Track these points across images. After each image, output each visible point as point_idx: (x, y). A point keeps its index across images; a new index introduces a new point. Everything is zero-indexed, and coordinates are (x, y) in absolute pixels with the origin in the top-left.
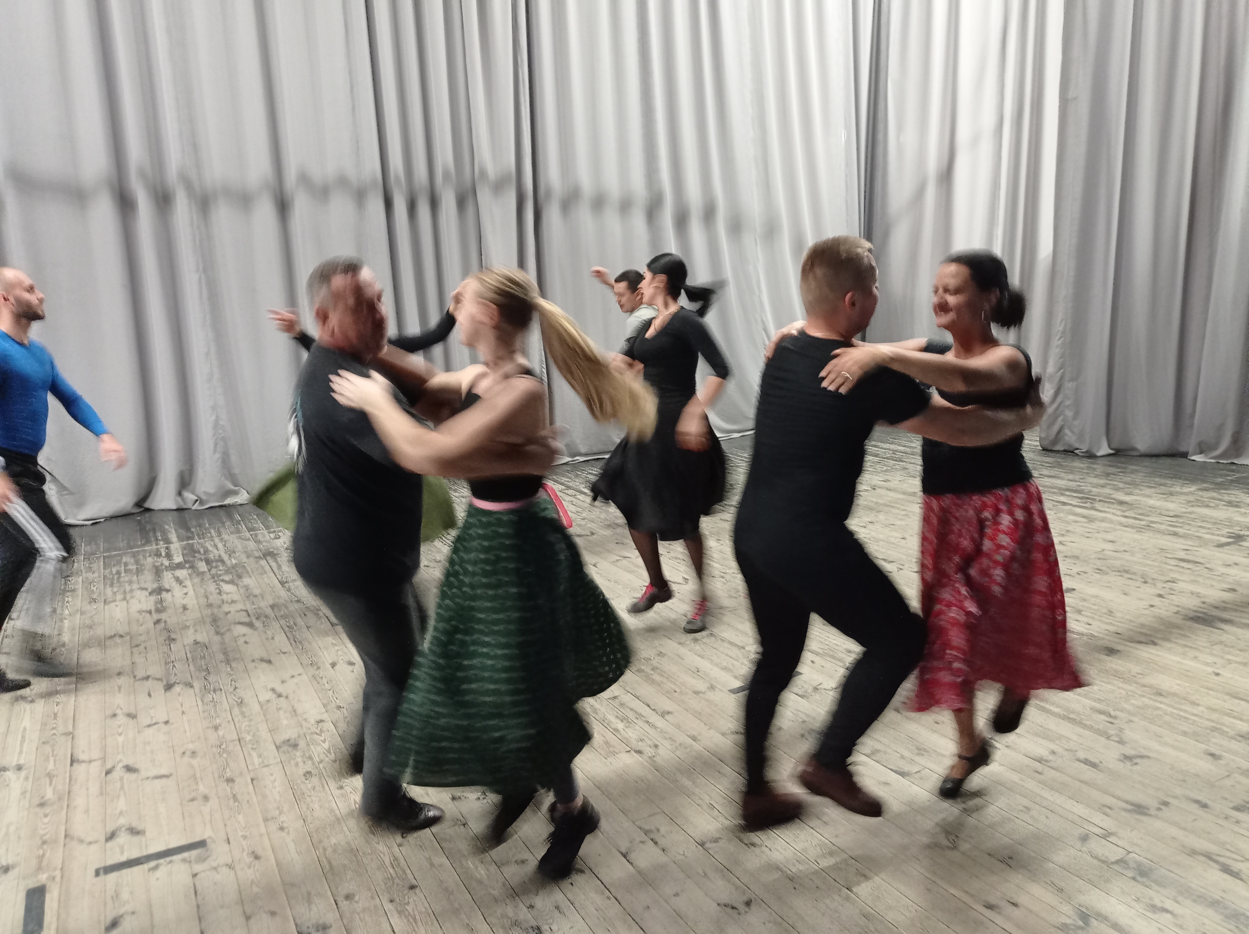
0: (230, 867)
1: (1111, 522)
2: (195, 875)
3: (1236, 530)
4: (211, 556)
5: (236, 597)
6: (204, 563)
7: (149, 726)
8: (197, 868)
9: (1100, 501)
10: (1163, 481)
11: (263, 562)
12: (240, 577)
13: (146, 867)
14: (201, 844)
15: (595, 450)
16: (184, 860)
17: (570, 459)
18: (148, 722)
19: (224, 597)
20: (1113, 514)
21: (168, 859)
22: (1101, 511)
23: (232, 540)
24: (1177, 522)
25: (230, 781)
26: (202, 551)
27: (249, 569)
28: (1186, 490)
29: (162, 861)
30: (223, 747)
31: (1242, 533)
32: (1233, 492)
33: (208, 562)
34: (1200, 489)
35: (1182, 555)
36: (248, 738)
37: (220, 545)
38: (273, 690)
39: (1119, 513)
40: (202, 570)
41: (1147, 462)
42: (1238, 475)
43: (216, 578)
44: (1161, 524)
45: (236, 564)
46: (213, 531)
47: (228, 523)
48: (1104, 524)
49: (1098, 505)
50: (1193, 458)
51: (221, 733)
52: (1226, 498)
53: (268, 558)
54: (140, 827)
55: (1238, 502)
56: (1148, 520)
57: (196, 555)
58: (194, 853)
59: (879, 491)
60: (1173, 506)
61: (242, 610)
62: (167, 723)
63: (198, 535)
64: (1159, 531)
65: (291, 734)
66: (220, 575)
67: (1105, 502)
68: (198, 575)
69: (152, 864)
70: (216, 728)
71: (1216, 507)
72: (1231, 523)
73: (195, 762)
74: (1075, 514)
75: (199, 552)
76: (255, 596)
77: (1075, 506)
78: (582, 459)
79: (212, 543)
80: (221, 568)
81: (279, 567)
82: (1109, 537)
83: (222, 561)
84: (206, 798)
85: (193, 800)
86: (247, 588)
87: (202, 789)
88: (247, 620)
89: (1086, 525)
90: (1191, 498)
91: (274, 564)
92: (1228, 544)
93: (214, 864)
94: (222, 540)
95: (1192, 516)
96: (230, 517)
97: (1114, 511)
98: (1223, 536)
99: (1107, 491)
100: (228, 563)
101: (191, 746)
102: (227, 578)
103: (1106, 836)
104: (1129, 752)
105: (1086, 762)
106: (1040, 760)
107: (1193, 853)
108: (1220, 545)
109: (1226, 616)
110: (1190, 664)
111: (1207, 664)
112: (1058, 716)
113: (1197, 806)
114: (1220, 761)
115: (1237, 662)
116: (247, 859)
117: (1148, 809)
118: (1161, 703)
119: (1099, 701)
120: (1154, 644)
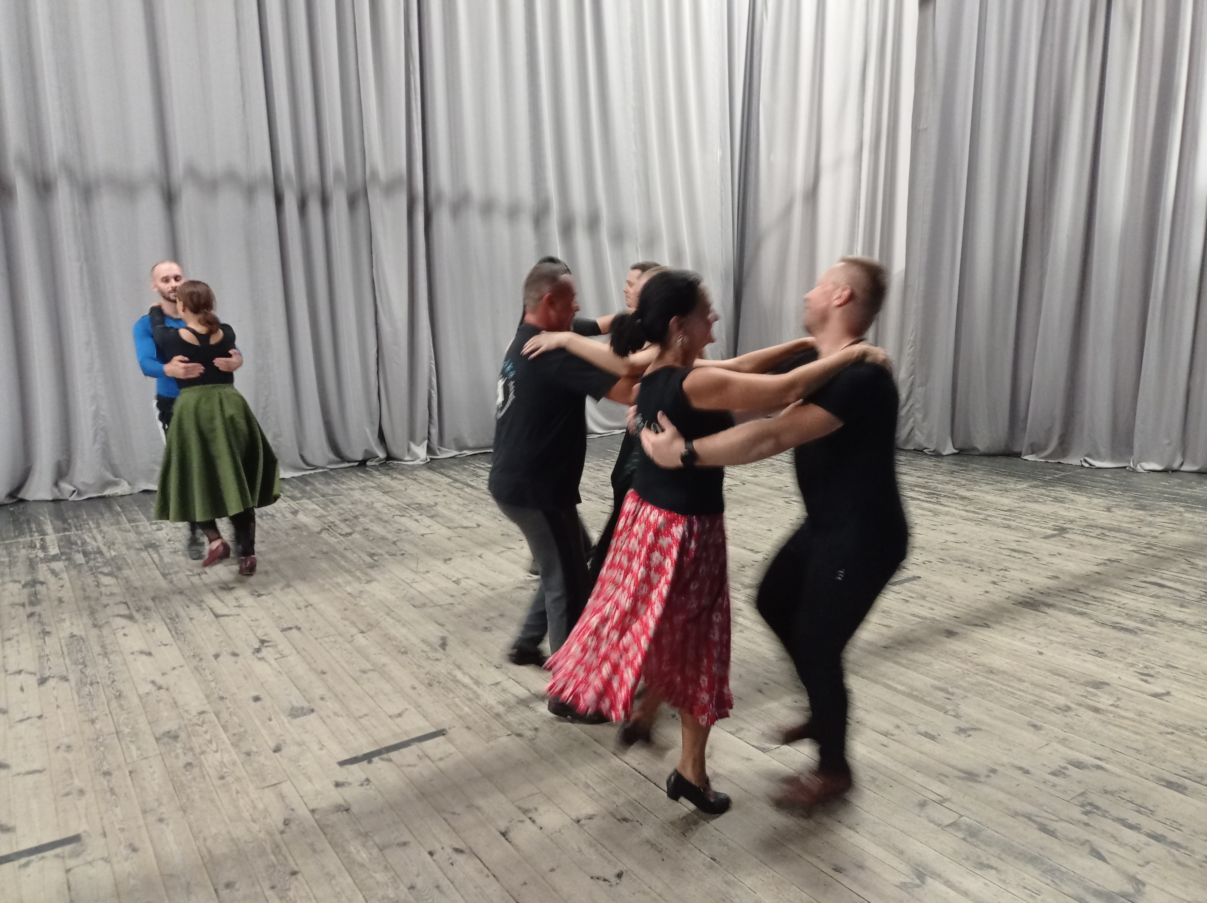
0: (106, 860)
1: (954, 515)
2: (68, 871)
3: (1060, 523)
4: (89, 548)
5: (116, 590)
6: (81, 555)
7: (21, 721)
8: (71, 863)
9: (945, 496)
10: (999, 478)
11: (144, 554)
12: (119, 569)
13: (16, 863)
14: (76, 839)
15: (482, 444)
16: (57, 856)
17: (458, 453)
18: (20, 716)
19: (103, 589)
20: (956, 508)
21: (40, 855)
22: (945, 506)
23: (111, 531)
24: (1011, 516)
25: (107, 774)
26: (79, 542)
27: (129, 561)
28: (1019, 487)
29: (33, 857)
30: (101, 740)
31: (1065, 526)
32: (1059, 489)
33: (85, 554)
34: (1031, 486)
35: (1014, 546)
36: (127, 730)
37: (99, 537)
38: (153, 682)
39: (961, 507)
40: (79, 562)
41: (986, 461)
42: (1063, 474)
43: (94, 571)
44: (996, 517)
45: (115, 556)
46: (91, 523)
47: (107, 515)
48: (948, 518)
49: (943, 500)
50: (1025, 458)
51: (98, 726)
52: (1053, 494)
53: (150, 550)
54: (11, 824)
55: (1062, 498)
56: (985, 514)
57: (73, 547)
58: (68, 848)
59: (748, 486)
60: (1007, 501)
61: (121, 603)
62: (40, 717)
63: (76, 527)
64: (995, 524)
65: (171, 726)
66: (99, 567)
67: (949, 497)
68: (75, 567)
69: (23, 860)
70: (93, 721)
71: (1043, 502)
72: (1056, 516)
73: (70, 756)
74: (923, 509)
75: (76, 544)
76: (136, 588)
77: (923, 501)
78: (469, 453)
79: (90, 535)
80: (100, 560)
81: (161, 558)
82: (952, 529)
83: (101, 553)
84: (81, 792)
85: (67, 794)
86: (127, 580)
87: (77, 783)
88: (126, 612)
89: (932, 518)
90: (1023, 494)
91: (155, 556)
92: (1053, 536)
93: (89, 859)
94: (101, 531)
95: (1024, 510)
96: (110, 508)
97: (957, 506)
98: (1049, 528)
99: (950, 487)
100: (108, 555)
101: (66, 740)
102: (106, 570)
103: (942, 801)
104: (963, 725)
105: (926, 735)
106: (886, 734)
107: (1015, 814)
108: (1047, 537)
109: (1050, 600)
110: (1018, 644)
111: (1032, 644)
112: (903, 693)
113: (1020, 772)
114: (1040, 731)
115: (1057, 642)
116: (124, 851)
117: (979, 776)
118: (992, 680)
119: (939, 679)
120: (988, 626)
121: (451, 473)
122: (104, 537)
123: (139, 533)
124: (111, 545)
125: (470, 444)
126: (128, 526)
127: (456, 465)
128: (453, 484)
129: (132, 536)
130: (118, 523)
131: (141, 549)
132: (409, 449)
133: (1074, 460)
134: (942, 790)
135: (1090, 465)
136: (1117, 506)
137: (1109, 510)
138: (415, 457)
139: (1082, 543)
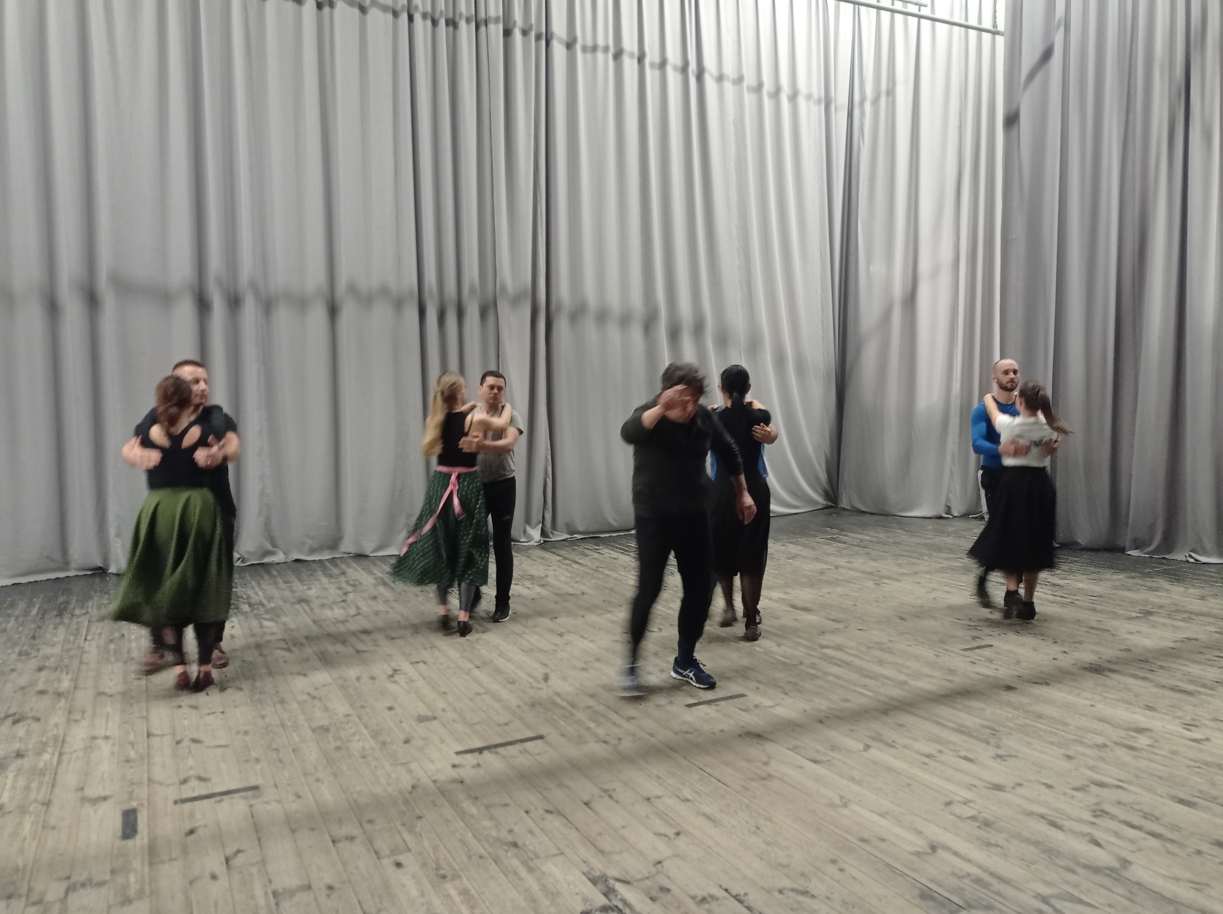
0: (279, 802)
2: (251, 806)
3: (1149, 608)
4: (253, 601)
5: (275, 630)
6: (247, 606)
7: (209, 714)
8: (253, 802)
10: (1096, 570)
11: (298, 607)
12: (278, 616)
13: (213, 800)
14: (255, 788)
16: (243, 797)
18: (208, 711)
19: (266, 630)
21: (230, 796)
23: (271, 590)
25: (277, 750)
26: (245, 597)
27: (285, 610)
28: (1115, 577)
29: (224, 797)
30: (270, 728)
31: (1152, 610)
32: (1156, 580)
33: (250, 605)
34: (1128, 577)
36: (289, 724)
37: (260, 593)
38: (309, 694)
40: (245, 610)
41: (1086, 556)
42: (1165, 567)
43: (258, 617)
45: (274, 607)
46: (253, 582)
47: (266, 577)
50: (1129, 553)
51: (267, 720)
52: (1149, 584)
53: (303, 604)
54: (206, 776)
55: (1157, 587)
57: (240, 600)
58: (250, 793)
59: (841, 570)
60: (1098, 589)
61: (281, 640)
62: (223, 712)
63: (241, 585)
65: (325, 722)
66: (262, 615)
68: (242, 614)
69: (218, 798)
70: (263, 717)
71: (1137, 591)
72: (1146, 602)
73: (247, 738)
75: (243, 598)
76: (292, 630)
79: (253, 591)
80: (262, 609)
81: (312, 610)
83: (263, 605)
84: (257, 760)
85: (247, 761)
86: (285, 624)
87: (254, 754)
88: (285, 646)
90: (1117, 583)
91: (307, 608)
92: (1138, 617)
93: (266, 800)
94: (262, 589)
96: (269, 573)
98: (1135, 612)
100: (268, 606)
101: (243, 728)
102: (267, 616)
103: (966, 802)
104: (1000, 752)
105: (966, 758)
106: (929, 756)
107: (1031, 814)
108: (1130, 619)
109: (1114, 667)
110: (1071, 698)
111: (1087, 699)
112: (952, 729)
113: (1044, 787)
114: (1073, 761)
115: (1112, 699)
116: (291, 798)
117: (1005, 787)
118: (1039, 723)
119: (988, 720)
120: (1047, 684)
121: (562, 552)
122: (264, 593)
123: (293, 591)
124: (270, 599)
125: (581, 528)
126: (283, 586)
127: (566, 546)
128: (563, 561)
129: (287, 594)
130: (276, 583)
131: (295, 603)
132: (525, 532)
133: (1179, 556)
134: (969, 795)
135: (1196, 560)
136: (1212, 596)
137: (1202, 598)
138: (530, 539)
139: (1164, 625)
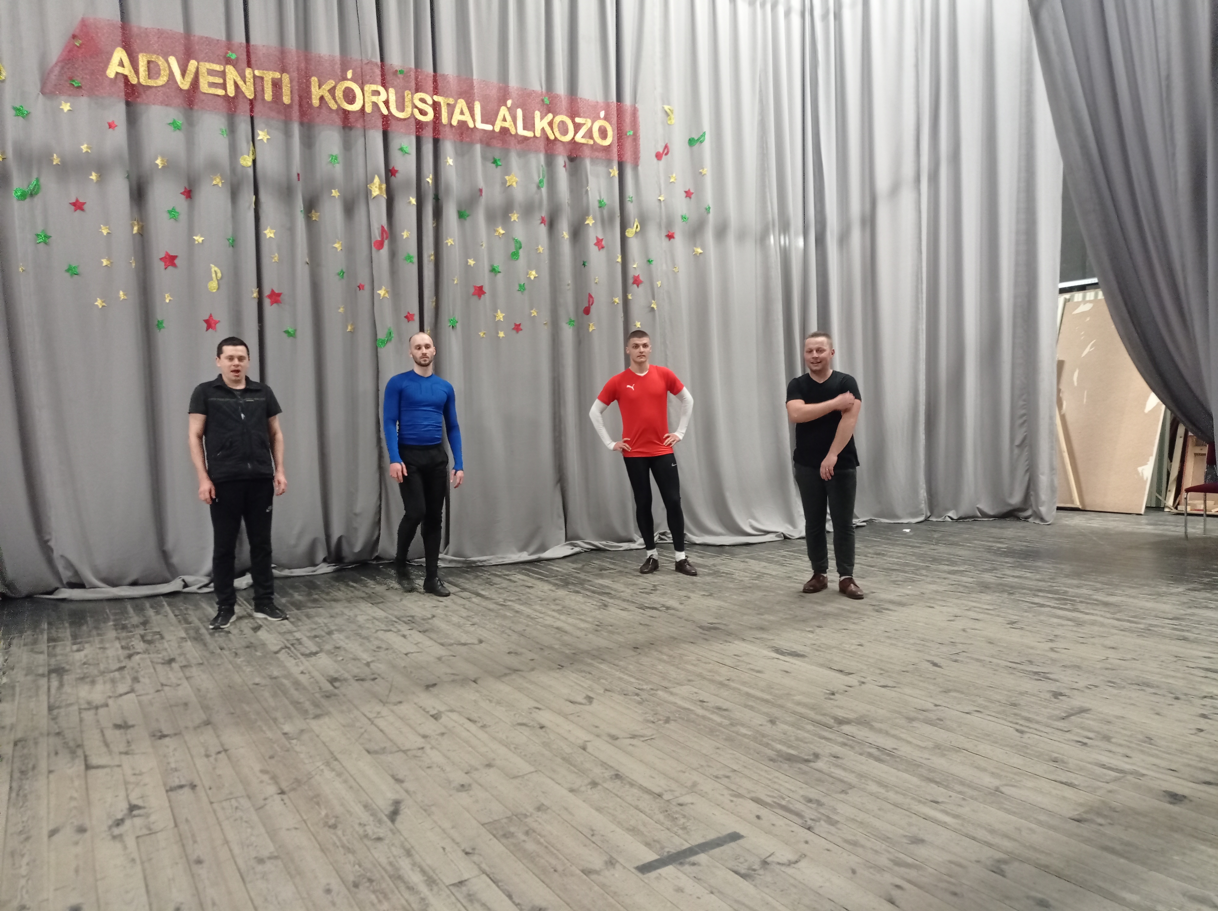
24: (1180, 625)
